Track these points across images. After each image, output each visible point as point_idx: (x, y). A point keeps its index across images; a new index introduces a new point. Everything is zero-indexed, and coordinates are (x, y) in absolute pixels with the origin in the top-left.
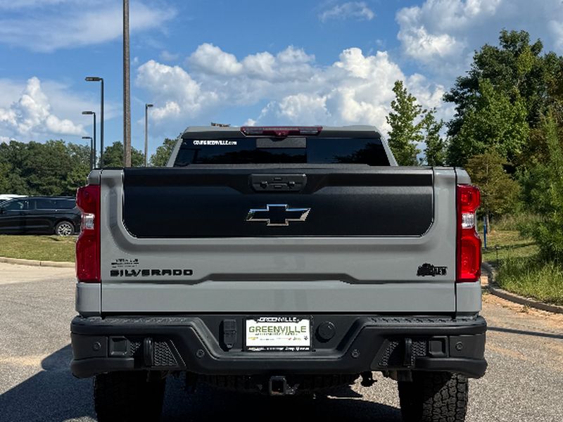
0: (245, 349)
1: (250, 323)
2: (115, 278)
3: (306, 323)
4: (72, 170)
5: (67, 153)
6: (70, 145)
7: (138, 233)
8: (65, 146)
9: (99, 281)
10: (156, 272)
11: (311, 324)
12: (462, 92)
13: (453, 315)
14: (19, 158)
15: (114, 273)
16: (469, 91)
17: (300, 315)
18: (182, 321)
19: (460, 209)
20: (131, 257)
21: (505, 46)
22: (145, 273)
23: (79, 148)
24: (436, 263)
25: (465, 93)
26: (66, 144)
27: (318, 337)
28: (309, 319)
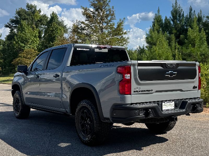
0: (163, 110)
1: (163, 104)
2: (135, 93)
7: (141, 80)
9: (130, 94)
10: (144, 91)
11: (174, 103)
12: (12, 24)
15: (134, 92)
16: (14, 24)
20: (139, 87)
21: (28, 9)
22: (142, 91)
25: (13, 25)
27: (176, 106)
28: (174, 101)
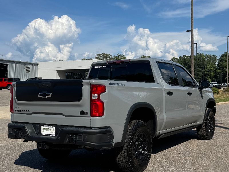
0: (41, 134)
1: (42, 127)
2: (16, 112)
3: (54, 127)
4: (206, 65)
5: (205, 58)
6: (206, 55)
8: (204, 56)
9: (13, 113)
13: (91, 128)
14: (187, 61)
17: (53, 125)
18: (22, 125)
19: (92, 92)
20: (18, 106)
23: (210, 56)
24: (85, 111)
26: (205, 55)
28: (55, 126)
